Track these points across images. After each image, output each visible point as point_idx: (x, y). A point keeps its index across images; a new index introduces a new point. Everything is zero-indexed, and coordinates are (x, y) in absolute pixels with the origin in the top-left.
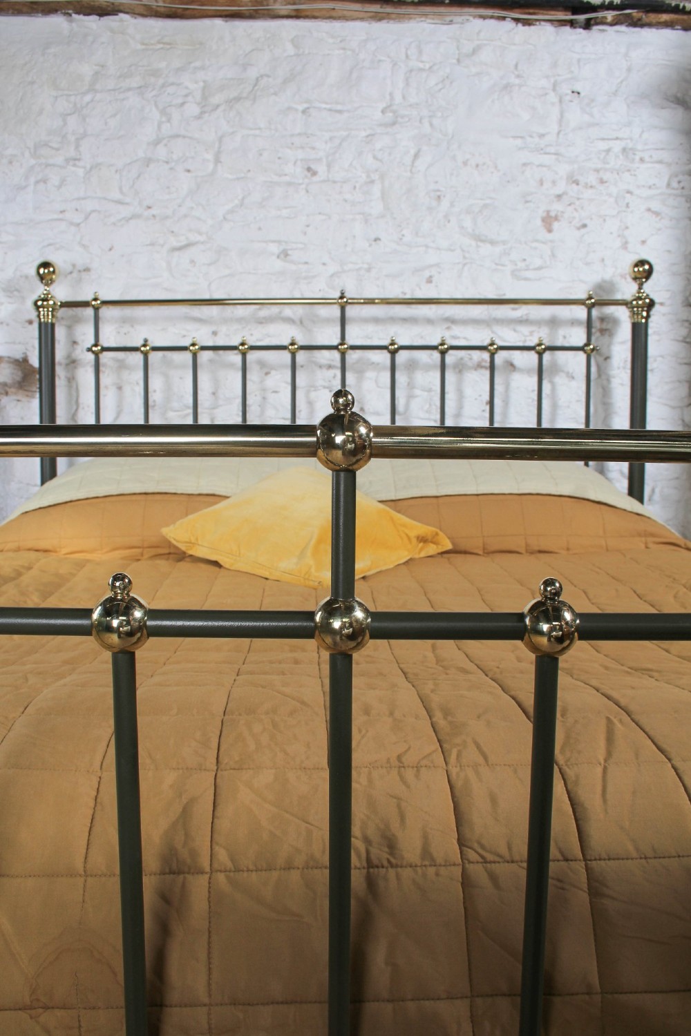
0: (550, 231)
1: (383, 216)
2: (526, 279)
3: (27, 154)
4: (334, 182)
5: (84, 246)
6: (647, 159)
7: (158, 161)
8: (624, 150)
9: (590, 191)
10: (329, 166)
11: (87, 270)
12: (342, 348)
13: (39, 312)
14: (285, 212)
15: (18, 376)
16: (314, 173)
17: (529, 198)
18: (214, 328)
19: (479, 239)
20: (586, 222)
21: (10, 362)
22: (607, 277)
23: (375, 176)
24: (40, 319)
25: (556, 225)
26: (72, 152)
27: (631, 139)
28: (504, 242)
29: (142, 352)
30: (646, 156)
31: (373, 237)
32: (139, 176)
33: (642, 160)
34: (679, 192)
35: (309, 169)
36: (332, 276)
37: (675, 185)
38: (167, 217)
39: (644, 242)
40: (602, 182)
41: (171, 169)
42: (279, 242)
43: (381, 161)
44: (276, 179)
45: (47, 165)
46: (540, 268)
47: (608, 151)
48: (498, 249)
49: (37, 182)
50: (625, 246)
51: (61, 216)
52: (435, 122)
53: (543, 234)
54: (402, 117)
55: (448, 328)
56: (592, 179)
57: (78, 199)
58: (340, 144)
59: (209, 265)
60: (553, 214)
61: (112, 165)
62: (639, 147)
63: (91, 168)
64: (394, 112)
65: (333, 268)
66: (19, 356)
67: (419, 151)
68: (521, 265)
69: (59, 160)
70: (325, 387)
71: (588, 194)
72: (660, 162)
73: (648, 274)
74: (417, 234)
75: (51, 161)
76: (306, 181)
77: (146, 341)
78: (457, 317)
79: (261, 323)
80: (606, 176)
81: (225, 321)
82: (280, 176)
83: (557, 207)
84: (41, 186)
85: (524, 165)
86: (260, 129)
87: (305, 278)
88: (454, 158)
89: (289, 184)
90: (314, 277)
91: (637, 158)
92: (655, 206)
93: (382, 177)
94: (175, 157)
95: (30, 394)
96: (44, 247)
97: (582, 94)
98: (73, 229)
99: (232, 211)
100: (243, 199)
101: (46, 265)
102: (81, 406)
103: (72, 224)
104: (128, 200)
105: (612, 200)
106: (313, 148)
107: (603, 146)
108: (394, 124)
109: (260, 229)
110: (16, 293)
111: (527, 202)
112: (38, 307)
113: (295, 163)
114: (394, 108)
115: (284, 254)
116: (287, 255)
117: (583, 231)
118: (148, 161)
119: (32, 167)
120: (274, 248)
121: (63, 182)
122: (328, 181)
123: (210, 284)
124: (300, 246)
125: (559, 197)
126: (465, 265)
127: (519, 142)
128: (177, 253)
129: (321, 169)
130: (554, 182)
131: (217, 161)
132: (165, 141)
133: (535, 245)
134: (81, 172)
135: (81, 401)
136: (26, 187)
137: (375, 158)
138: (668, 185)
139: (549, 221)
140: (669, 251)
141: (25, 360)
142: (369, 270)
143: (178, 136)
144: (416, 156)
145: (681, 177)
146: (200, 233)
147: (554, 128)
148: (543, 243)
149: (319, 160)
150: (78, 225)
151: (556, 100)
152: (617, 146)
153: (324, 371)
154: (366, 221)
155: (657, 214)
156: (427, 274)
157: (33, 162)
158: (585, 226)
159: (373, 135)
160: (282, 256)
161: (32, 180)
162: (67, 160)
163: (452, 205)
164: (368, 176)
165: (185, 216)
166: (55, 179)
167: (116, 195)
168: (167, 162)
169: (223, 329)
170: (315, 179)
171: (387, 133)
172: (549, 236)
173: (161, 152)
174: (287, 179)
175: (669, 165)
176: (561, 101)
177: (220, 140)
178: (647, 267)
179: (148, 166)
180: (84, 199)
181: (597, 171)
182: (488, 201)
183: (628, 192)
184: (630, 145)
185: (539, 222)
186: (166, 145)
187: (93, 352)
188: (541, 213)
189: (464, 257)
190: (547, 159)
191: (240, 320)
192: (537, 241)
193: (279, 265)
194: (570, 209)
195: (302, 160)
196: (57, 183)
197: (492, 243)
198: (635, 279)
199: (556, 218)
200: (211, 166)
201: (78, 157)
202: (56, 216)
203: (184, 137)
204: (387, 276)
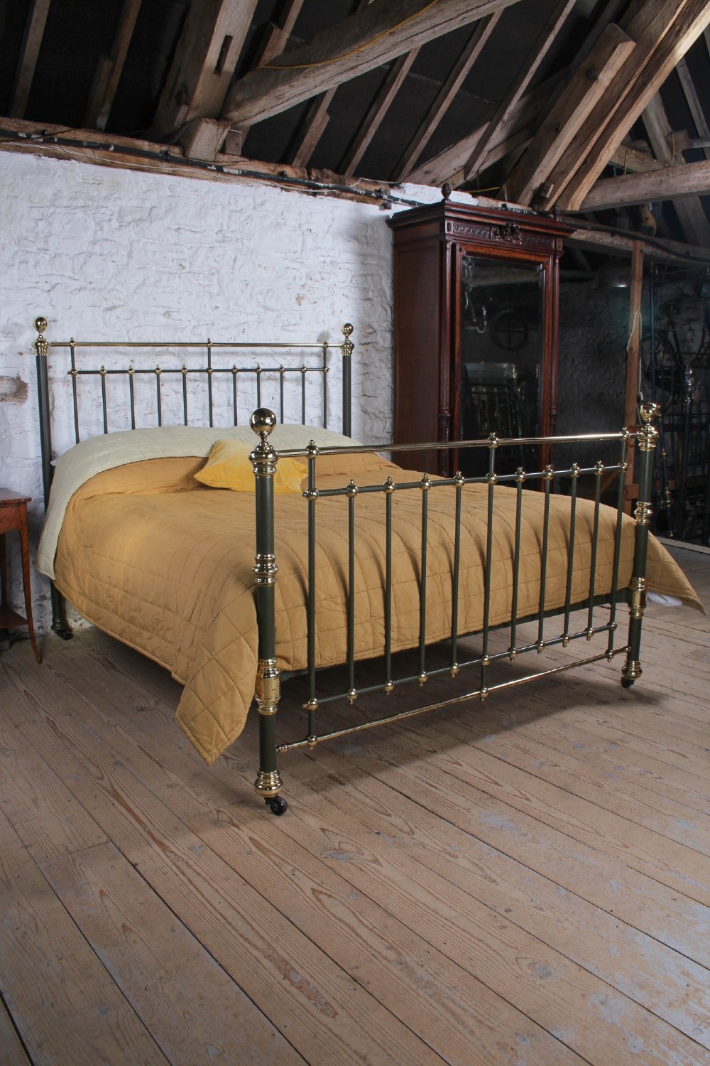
0: (300, 305)
1: (219, 294)
2: (289, 331)
3: (13, 242)
4: (194, 273)
5: (53, 306)
6: (342, 268)
7: (96, 254)
8: (331, 262)
9: (317, 283)
10: (191, 264)
11: (55, 321)
12: (208, 371)
13: (38, 350)
14: (167, 290)
15: (14, 388)
16: (184, 268)
17: (290, 287)
18: (131, 358)
19: (267, 308)
20: (316, 300)
21: (8, 380)
22: (326, 329)
23: (214, 271)
24: (38, 354)
25: (302, 301)
26: (42, 245)
27: (335, 257)
28: (278, 311)
29: (101, 374)
30: (342, 266)
31: (214, 306)
32: (85, 264)
33: (340, 268)
34: (356, 285)
35: (181, 265)
36: (194, 327)
37: (354, 282)
38: (102, 290)
39: (341, 311)
40: (323, 279)
41: (104, 260)
42: (165, 307)
43: (218, 263)
44: (161, 269)
45: (27, 252)
46: (294, 325)
47: (324, 262)
48: (275, 314)
49: (21, 263)
50: (333, 313)
51: (35, 285)
52: (245, 242)
53: (296, 306)
54: (228, 237)
55: (254, 358)
56: (318, 277)
57: (47, 275)
58: (197, 251)
59: (128, 319)
60: (301, 296)
61: (68, 255)
62: (338, 261)
63: (55, 256)
64: (223, 234)
65: (194, 323)
66: (14, 376)
67: (236, 258)
68: (286, 322)
69: (34, 249)
70: (192, 392)
71: (316, 285)
72: (348, 269)
73: (351, 331)
74: (236, 305)
75: (28, 249)
76: (178, 272)
77: (103, 367)
78: (257, 351)
79: (158, 355)
80: (325, 276)
81: (138, 354)
82: (164, 268)
83: (302, 292)
84: (24, 265)
85: (287, 268)
86: (153, 239)
87: (180, 329)
88: (254, 263)
89: (170, 273)
90: (184, 328)
91: (338, 267)
92: (347, 293)
93: (218, 271)
94: (105, 252)
95: (22, 400)
96: (26, 305)
97: (312, 231)
98: (45, 294)
99: (138, 288)
100: (144, 280)
101: (41, 319)
102: (56, 407)
103: (43, 290)
104: (76, 277)
105: (327, 288)
106: (183, 253)
107: (322, 259)
108: (224, 241)
109: (155, 299)
110: (10, 334)
111: (289, 289)
112: (37, 346)
113: (173, 260)
114: (224, 232)
115: (167, 314)
116: (169, 315)
117: (316, 305)
118: (90, 255)
119: (17, 252)
120: (162, 311)
121: (37, 265)
122: (191, 272)
123: (128, 331)
124: (176, 310)
125: (303, 286)
126: (260, 322)
127: (283, 255)
128: (109, 312)
129: (186, 264)
130: (301, 278)
131: (130, 256)
132: (100, 243)
133: (292, 312)
134: (47, 257)
135: (56, 403)
136: (13, 265)
137: (215, 261)
138: (351, 281)
139: (299, 299)
140: (352, 316)
141: (19, 378)
142: (213, 324)
143: (107, 240)
144: (235, 260)
145: (357, 278)
146: (120, 300)
147: (299, 249)
148: (297, 311)
149: (186, 259)
150: (49, 291)
151: (300, 233)
152: (328, 260)
153: (193, 382)
154: (211, 297)
155: (347, 297)
156: (242, 328)
157: (16, 249)
158: (315, 302)
159: (214, 247)
160: (167, 316)
161: (17, 261)
162: (40, 250)
163: (253, 289)
164: (210, 270)
165: (113, 290)
166: (32, 262)
167: (69, 273)
168: (101, 256)
169: (137, 359)
170: (184, 271)
171: (220, 247)
172: (300, 308)
173: (97, 249)
174: (167, 270)
175: (351, 271)
176: (303, 234)
177: (132, 243)
178: (350, 328)
179: (90, 257)
180: (51, 275)
181: (320, 273)
182: (270, 288)
183: (335, 285)
184: (334, 260)
185: (294, 300)
186: (100, 245)
187: (72, 374)
188: (295, 296)
189: (259, 318)
190: (297, 265)
191: (146, 353)
192: (294, 310)
193: (164, 320)
194: (309, 292)
195: (176, 259)
196: (33, 264)
197: (272, 310)
198: (345, 334)
199: (303, 298)
200: (126, 260)
201: (46, 248)
202: (32, 285)
203: (111, 241)
204: (222, 328)
